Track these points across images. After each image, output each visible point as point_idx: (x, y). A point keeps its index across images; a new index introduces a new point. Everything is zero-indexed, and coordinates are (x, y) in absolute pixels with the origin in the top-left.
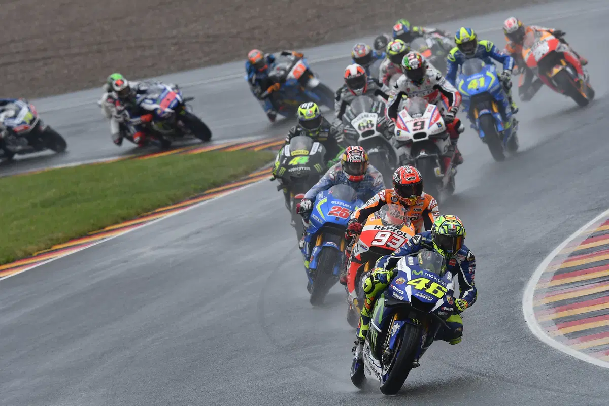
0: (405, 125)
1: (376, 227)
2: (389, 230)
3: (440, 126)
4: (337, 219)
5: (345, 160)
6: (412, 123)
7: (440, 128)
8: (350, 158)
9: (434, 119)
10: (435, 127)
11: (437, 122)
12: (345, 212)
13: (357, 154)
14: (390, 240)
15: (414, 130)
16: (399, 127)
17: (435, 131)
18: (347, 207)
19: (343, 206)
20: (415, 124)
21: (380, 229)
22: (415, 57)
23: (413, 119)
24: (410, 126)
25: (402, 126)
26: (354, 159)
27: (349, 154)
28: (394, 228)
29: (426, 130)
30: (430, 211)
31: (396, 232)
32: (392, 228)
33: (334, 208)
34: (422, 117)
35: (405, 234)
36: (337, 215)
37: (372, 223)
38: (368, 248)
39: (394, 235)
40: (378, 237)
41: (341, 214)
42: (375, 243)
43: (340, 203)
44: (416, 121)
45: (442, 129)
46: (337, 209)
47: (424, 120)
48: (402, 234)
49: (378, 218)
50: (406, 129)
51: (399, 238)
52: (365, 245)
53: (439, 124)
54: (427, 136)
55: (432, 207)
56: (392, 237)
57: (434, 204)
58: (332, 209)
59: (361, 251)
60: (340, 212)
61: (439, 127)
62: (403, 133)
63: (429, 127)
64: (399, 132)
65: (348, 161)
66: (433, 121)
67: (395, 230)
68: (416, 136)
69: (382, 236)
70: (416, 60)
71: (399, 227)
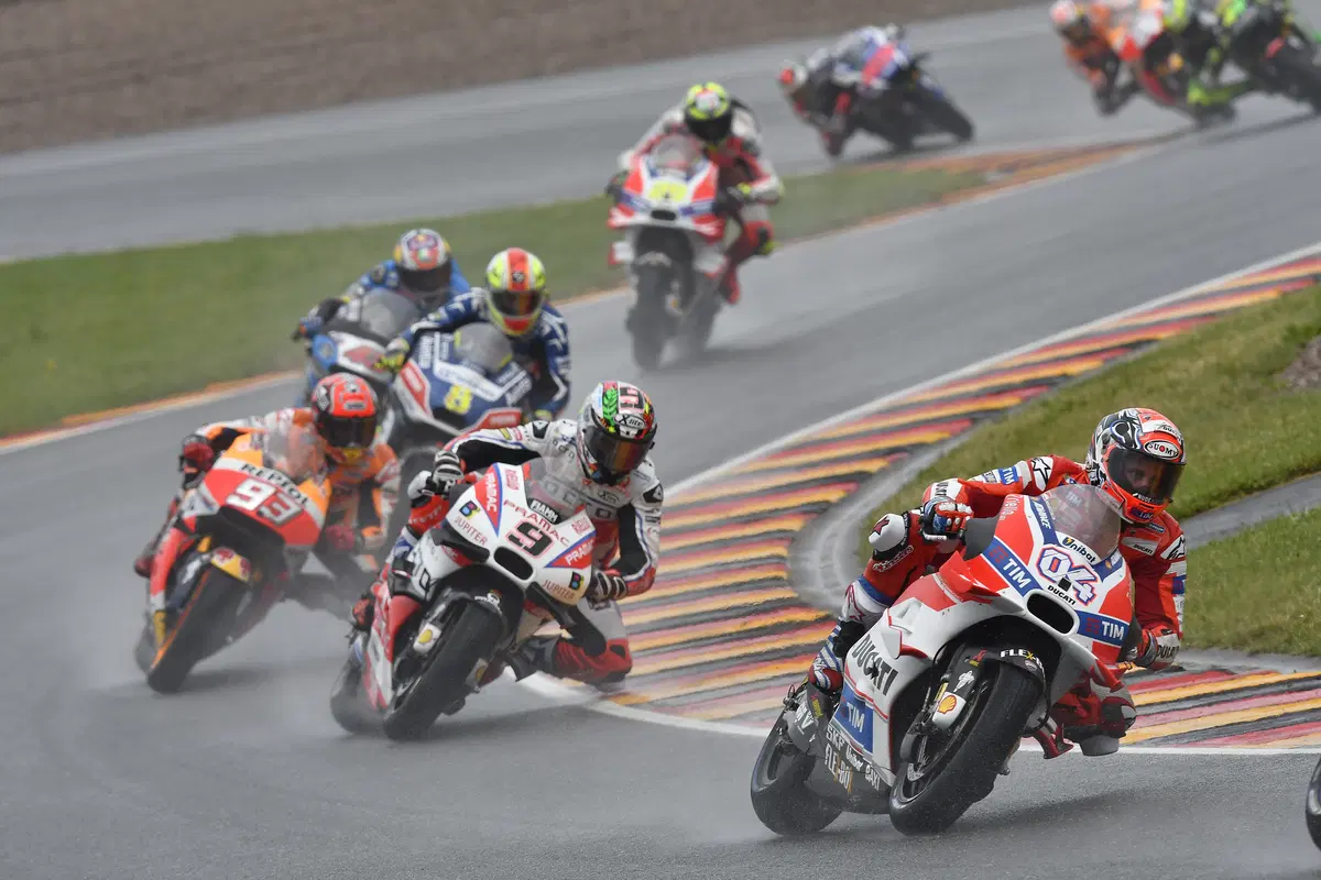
0: (499, 504)
1: (246, 466)
2: (273, 481)
3: (575, 584)
6: (519, 519)
7: (572, 591)
9: (575, 555)
10: (563, 576)
11: (577, 571)
14: (268, 502)
15: (512, 538)
16: (483, 499)
17: (557, 587)
20: (525, 528)
21: (255, 472)
22: (640, 405)
23: (529, 512)
24: (511, 523)
25: (492, 501)
28: (285, 479)
29: (538, 563)
30: (378, 485)
31: (286, 489)
32: (280, 479)
34: (553, 527)
35: (305, 500)
37: (239, 456)
38: (216, 508)
39: (281, 496)
40: (244, 489)
42: (233, 501)
44: (531, 521)
45: (572, 595)
47: (552, 537)
48: (299, 497)
49: (257, 448)
50: (495, 518)
51: (288, 502)
52: (210, 498)
53: (576, 579)
54: (531, 580)
55: (386, 477)
56: (274, 498)
57: (392, 470)
59: (201, 510)
61: (570, 586)
62: (480, 520)
63: (551, 565)
64: (470, 507)
66: (569, 559)
67: (284, 484)
68: (503, 555)
69: (255, 489)
70: (637, 412)
71: (297, 480)
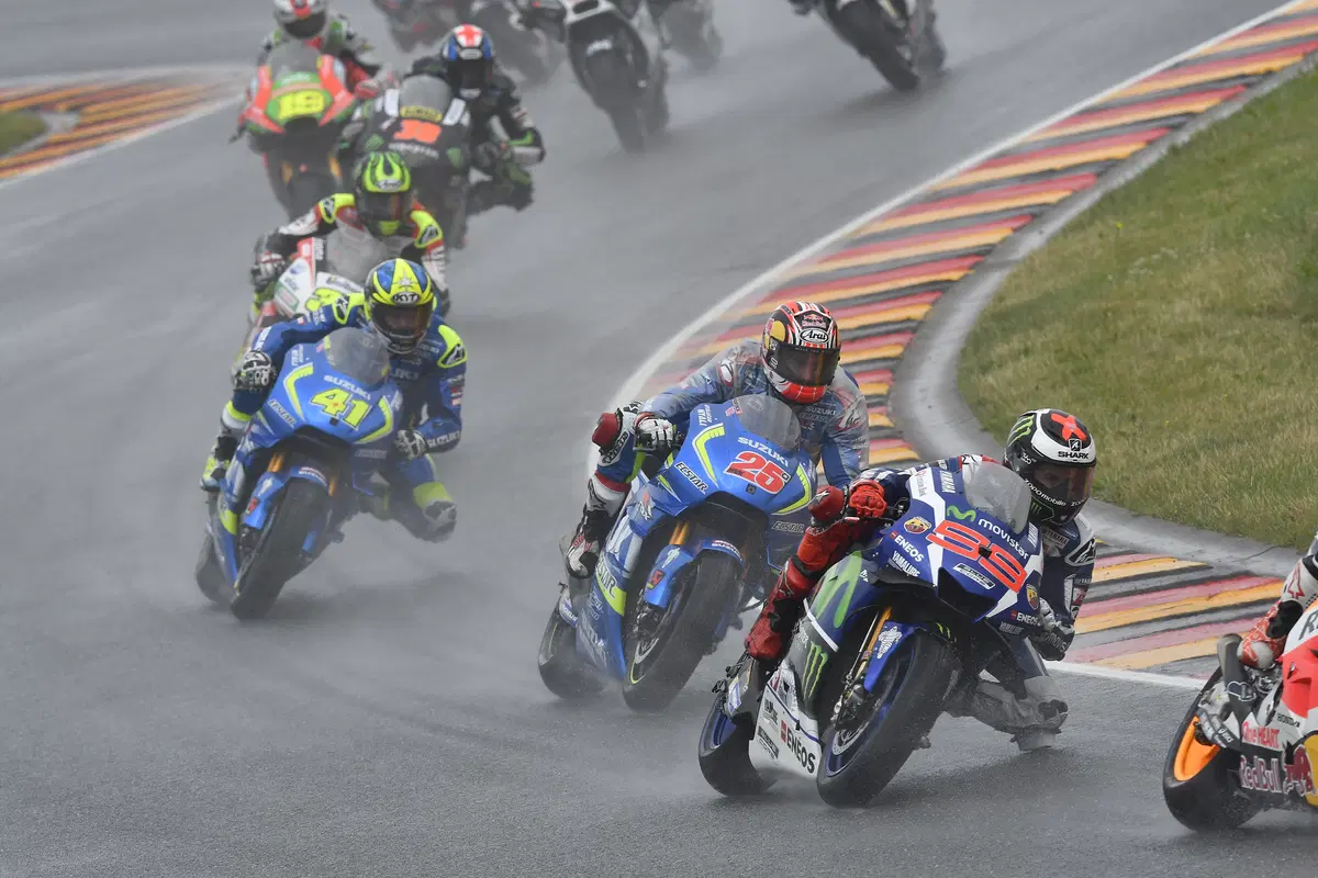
4: (750, 488)
5: (782, 339)
8: (797, 334)
12: (773, 476)
13: (818, 324)
18: (779, 463)
19: (769, 458)
26: (808, 338)
27: (795, 323)
33: (747, 457)
36: (750, 476)
41: (762, 479)
43: (764, 448)
46: (753, 460)
58: (739, 460)
60: (760, 471)
65: (791, 341)
